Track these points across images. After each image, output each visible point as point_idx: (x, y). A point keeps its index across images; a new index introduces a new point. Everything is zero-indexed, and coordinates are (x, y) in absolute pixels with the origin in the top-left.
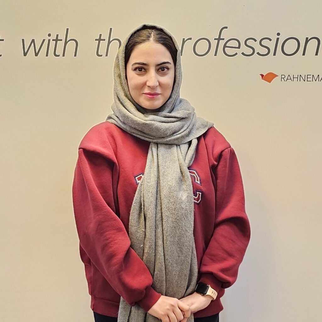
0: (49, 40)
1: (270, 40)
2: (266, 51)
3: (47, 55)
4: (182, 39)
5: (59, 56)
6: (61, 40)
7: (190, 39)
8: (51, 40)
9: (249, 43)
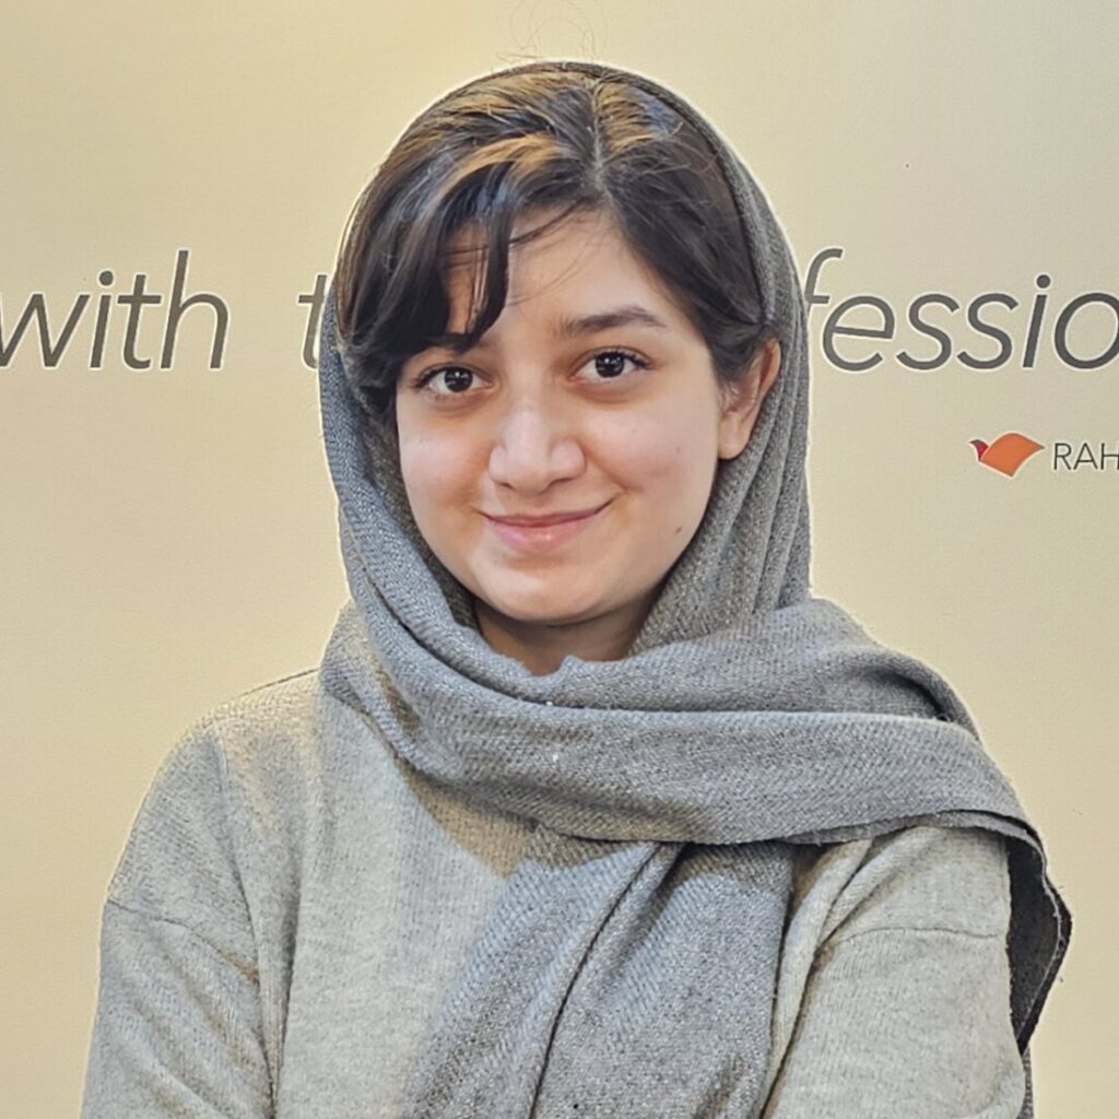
0: (105, 301)
1: (1011, 303)
3: (96, 362)
5: (146, 364)
6: (156, 299)
8: (113, 302)
9: (925, 314)
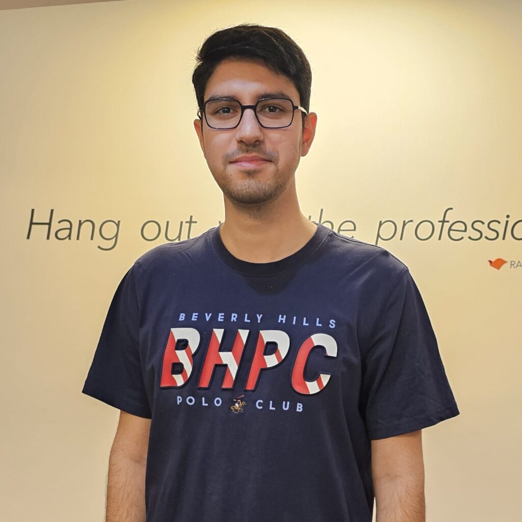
1: (499, 222)
2: (495, 235)
4: (403, 222)
7: (412, 221)
9: (475, 226)
